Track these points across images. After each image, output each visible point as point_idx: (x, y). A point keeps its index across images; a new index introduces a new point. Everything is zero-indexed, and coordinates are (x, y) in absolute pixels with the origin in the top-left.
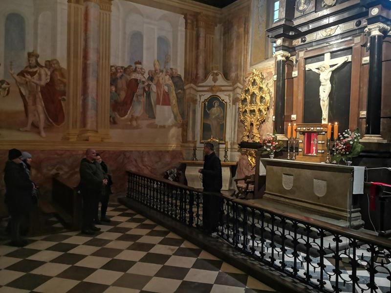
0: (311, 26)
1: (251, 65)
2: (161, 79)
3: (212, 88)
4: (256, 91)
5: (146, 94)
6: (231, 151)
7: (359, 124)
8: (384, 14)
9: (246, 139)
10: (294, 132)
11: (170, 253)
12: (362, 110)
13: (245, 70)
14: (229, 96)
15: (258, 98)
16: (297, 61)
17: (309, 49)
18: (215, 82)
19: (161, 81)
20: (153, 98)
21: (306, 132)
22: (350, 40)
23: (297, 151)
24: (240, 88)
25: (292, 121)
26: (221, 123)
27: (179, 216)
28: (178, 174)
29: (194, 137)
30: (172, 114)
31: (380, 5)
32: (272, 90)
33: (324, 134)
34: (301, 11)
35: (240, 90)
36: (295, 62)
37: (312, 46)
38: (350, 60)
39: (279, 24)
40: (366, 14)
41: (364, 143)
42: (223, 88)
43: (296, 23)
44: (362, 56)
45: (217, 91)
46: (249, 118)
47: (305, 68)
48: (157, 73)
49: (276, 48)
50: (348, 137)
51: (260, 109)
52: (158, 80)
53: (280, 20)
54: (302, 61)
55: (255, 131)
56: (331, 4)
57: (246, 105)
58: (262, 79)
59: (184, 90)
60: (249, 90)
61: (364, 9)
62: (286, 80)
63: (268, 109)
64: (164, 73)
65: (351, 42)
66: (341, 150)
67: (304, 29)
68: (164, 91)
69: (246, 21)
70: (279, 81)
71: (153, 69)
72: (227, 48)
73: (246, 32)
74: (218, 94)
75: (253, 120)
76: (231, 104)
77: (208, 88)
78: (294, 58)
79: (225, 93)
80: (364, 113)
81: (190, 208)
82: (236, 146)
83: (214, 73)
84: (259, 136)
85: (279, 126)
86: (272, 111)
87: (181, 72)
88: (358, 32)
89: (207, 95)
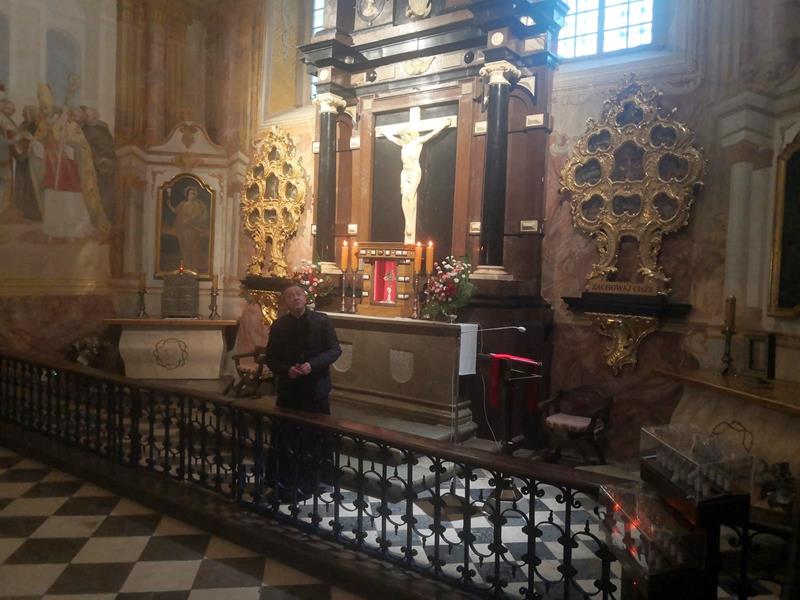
0: (386, 52)
1: (267, 117)
2: (55, 129)
3: (180, 159)
4: (278, 172)
5: (18, 162)
6: (225, 296)
7: (468, 246)
8: (512, 47)
9: (257, 271)
10: (354, 258)
11: (86, 532)
12: (474, 220)
13: (254, 125)
14: (220, 177)
15: (282, 186)
16: (358, 118)
17: (381, 96)
18: (188, 146)
19: (57, 135)
20: (36, 172)
21: (378, 259)
22: (456, 87)
23: (359, 296)
24: (245, 164)
25: (348, 237)
26: (201, 235)
27: (105, 445)
28: (101, 348)
29: (139, 266)
30: (86, 212)
31: (506, 29)
32: (311, 172)
33: (409, 264)
34: (366, 19)
35: (245, 167)
36: (354, 119)
37: (387, 91)
38: (454, 125)
39: (324, 38)
40: (482, 42)
41: (476, 282)
42: (206, 160)
43: (358, 40)
44: (475, 119)
45: (193, 166)
46: (263, 228)
47: (374, 133)
48: (46, 116)
49: (318, 85)
50: (450, 270)
51: (285, 209)
52: (51, 132)
53: (326, 31)
54: (369, 118)
55: (276, 253)
56: (421, 14)
57: (257, 200)
58: (290, 147)
59: (114, 158)
60: (261, 168)
61: (480, 32)
62: (338, 154)
63: (302, 209)
64: (65, 116)
65: (458, 90)
66: (439, 294)
67: (372, 55)
68: (65, 158)
69: (257, 24)
70: (325, 155)
71: (37, 105)
72: (216, 74)
73: (257, 46)
74: (196, 172)
75: (271, 230)
76: (224, 194)
77: (173, 157)
78: (353, 111)
79: (212, 171)
80: (476, 226)
81: (132, 426)
82: (237, 286)
83: (186, 126)
84: (283, 264)
85: (325, 247)
86: (310, 215)
87: (106, 116)
88: (468, 73)
89: (171, 174)
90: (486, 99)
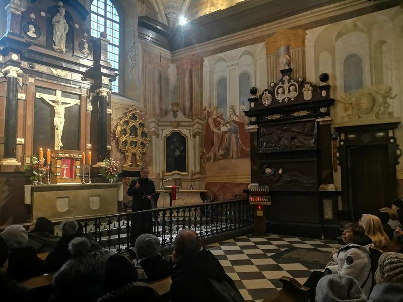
12: (87, 143)
25: (18, 145)
36: (21, 84)
44: (87, 104)
47: (35, 95)
54: (32, 87)
78: (20, 79)
80: (89, 146)
90: (91, 98)
